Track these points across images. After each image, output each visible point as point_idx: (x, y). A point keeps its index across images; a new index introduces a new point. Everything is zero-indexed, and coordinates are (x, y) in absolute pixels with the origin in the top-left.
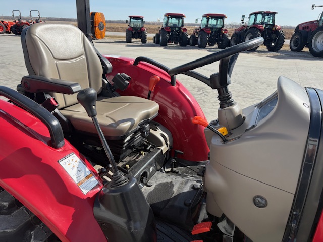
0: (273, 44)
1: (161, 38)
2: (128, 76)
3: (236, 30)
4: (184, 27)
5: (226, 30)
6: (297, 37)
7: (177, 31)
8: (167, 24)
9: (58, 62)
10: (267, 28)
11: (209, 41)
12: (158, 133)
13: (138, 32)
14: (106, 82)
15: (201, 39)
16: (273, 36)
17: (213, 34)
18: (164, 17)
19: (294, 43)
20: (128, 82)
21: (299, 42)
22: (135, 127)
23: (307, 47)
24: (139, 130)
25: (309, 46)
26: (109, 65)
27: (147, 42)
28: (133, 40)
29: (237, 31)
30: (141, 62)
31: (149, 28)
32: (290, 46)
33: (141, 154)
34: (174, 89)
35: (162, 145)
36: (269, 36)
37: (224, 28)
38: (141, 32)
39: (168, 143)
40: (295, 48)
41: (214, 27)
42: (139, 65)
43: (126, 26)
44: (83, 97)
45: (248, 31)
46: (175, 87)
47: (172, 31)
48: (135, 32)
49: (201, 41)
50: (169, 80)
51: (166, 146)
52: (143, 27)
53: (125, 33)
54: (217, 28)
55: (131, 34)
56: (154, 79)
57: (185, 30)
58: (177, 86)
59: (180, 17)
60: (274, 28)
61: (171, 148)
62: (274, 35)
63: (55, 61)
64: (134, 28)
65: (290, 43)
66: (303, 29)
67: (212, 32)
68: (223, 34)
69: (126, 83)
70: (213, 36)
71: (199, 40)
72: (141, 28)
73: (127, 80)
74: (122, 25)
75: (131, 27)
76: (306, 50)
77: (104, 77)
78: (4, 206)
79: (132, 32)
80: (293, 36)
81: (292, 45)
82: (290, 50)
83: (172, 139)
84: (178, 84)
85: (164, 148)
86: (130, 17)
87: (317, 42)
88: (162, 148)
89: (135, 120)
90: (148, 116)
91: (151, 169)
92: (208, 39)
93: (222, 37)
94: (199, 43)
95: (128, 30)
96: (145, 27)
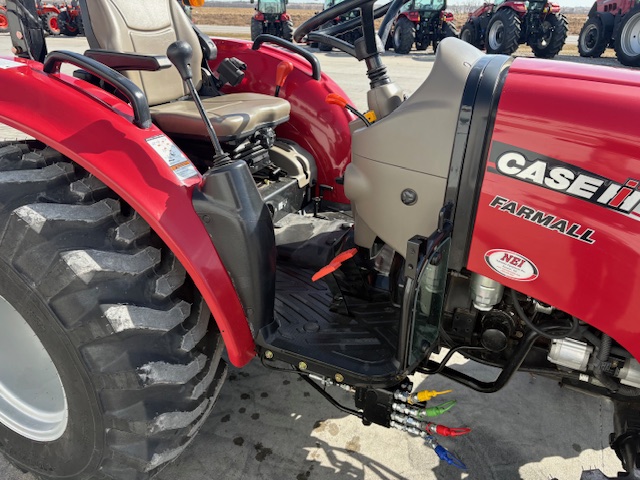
0: (544, 43)
2: (241, 62)
3: (470, 14)
5: (450, 15)
6: (592, 26)
9: (134, 33)
10: (533, 8)
11: (417, 40)
12: (293, 155)
13: (275, 24)
14: (209, 74)
15: (400, 35)
16: (545, 26)
17: (425, 24)
19: (586, 40)
20: (242, 73)
21: (597, 38)
22: (250, 128)
23: (611, 47)
24: (258, 137)
25: (616, 46)
26: (213, 47)
29: (473, 17)
30: (264, 44)
31: (299, 16)
32: (579, 46)
33: (265, 183)
34: (317, 85)
35: (297, 173)
36: (537, 26)
37: (447, 11)
38: (282, 23)
39: (309, 172)
40: (588, 50)
41: (427, 8)
42: (261, 50)
43: (254, 13)
44: (175, 52)
45: (494, 16)
46: (320, 81)
48: (269, 24)
49: (400, 38)
50: (311, 74)
51: (304, 175)
52: (285, 12)
53: (249, 28)
54: (433, 11)
55: (261, 27)
56: (283, 66)
58: (323, 81)
60: (546, 10)
61: (313, 181)
62: (546, 23)
63: (129, 31)
64: (267, 16)
65: (579, 41)
66: (605, 10)
67: (422, 20)
68: (445, 23)
69: (238, 74)
70: (424, 28)
71: (396, 37)
72: (280, 15)
73: (241, 68)
74: (242, 11)
75: (261, 13)
76: (610, 53)
77: (204, 65)
78: (80, 197)
79: (263, 24)
80: (586, 25)
81: (583, 43)
82: (579, 55)
83: (315, 168)
84: (324, 77)
85: (302, 180)
87: (632, 35)
88: (299, 178)
89: (251, 116)
90: (271, 116)
91: (281, 206)
92: (414, 34)
93: (443, 30)
94: (397, 44)
95: (255, 20)
96: (289, 13)
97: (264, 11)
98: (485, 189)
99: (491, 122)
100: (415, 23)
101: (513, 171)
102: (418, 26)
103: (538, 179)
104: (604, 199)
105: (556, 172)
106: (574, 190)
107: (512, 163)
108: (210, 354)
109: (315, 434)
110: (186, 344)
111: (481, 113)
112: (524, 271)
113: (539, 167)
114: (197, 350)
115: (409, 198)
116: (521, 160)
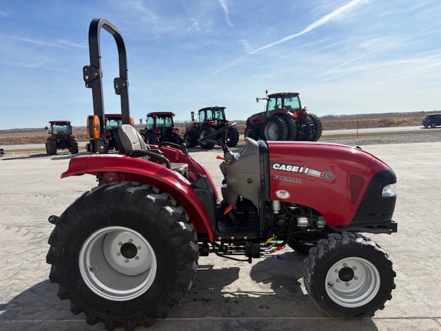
0: (229, 140)
5: (177, 129)
6: (250, 130)
10: (219, 123)
13: (65, 141)
17: (163, 135)
27: (79, 151)
29: (189, 129)
37: (175, 127)
38: (70, 140)
41: (163, 126)
45: (201, 129)
48: (60, 141)
52: (71, 134)
54: (166, 128)
55: (55, 143)
60: (226, 124)
64: (59, 136)
66: (254, 122)
67: (162, 132)
68: (175, 134)
72: (68, 136)
75: (54, 135)
86: (52, 123)
97: (56, 133)
98: (271, 174)
99: (268, 157)
100: (158, 134)
101: (277, 168)
102: (160, 136)
103: (284, 169)
104: (300, 171)
105: (288, 167)
106: (293, 170)
107: (276, 167)
109: (222, 291)
111: (266, 155)
112: (287, 195)
113: (283, 166)
115: (250, 181)
116: (279, 165)
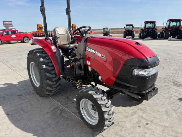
1: (141, 35)
4: (155, 28)
7: (151, 30)
8: (145, 27)
9: (60, 35)
13: (130, 33)
18: (144, 23)
27: (135, 38)
28: (127, 37)
38: (132, 32)
41: (175, 26)
43: (124, 30)
47: (148, 30)
54: (177, 27)
55: (126, 34)
57: (156, 29)
59: (153, 22)
67: (173, 29)
68: (180, 30)
71: (164, 34)
72: (131, 30)
77: (71, 39)
86: (126, 25)
92: (170, 33)
93: (179, 32)
94: (164, 36)
95: (125, 32)
96: (134, 30)
97: (127, 30)
100: (170, 31)
102: (171, 31)
108: (57, 82)
110: (54, 80)
114: (55, 81)
